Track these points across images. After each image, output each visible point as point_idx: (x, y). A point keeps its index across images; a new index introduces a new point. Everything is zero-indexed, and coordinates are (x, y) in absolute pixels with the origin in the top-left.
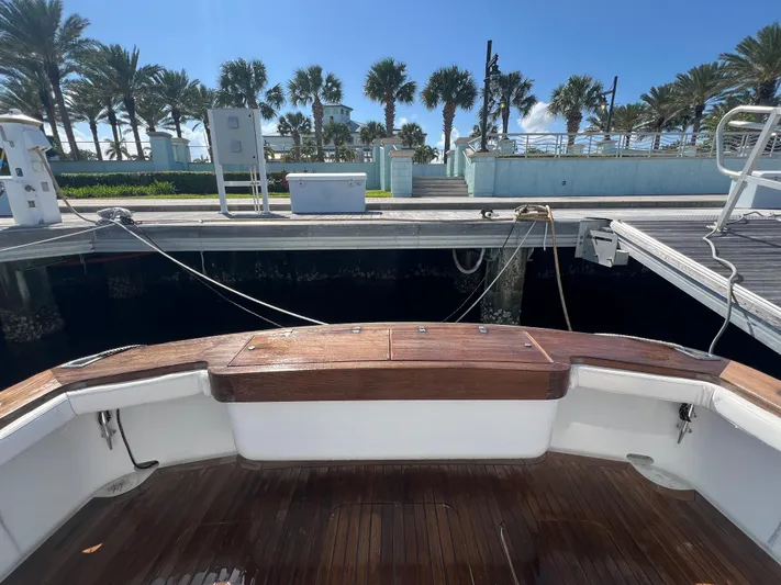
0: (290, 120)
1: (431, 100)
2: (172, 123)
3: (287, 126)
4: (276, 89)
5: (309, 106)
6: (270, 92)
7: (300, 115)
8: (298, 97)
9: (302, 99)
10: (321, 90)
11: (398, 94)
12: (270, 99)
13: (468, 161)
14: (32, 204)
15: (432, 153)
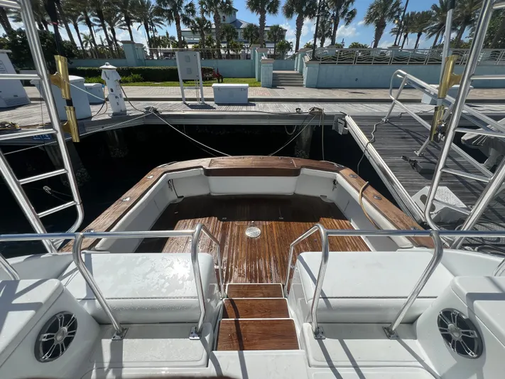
0: (198, 22)
1: (289, 13)
2: (124, 25)
3: (196, 27)
4: (191, 5)
5: (212, 16)
6: (187, 7)
7: (204, 19)
8: (205, 11)
9: (207, 12)
10: (219, 5)
11: (268, 8)
12: (188, 11)
13: (305, 65)
14: (118, 104)
15: (288, 46)
